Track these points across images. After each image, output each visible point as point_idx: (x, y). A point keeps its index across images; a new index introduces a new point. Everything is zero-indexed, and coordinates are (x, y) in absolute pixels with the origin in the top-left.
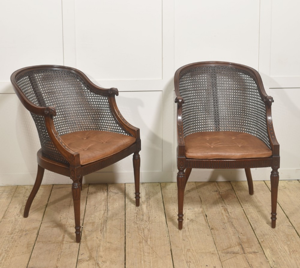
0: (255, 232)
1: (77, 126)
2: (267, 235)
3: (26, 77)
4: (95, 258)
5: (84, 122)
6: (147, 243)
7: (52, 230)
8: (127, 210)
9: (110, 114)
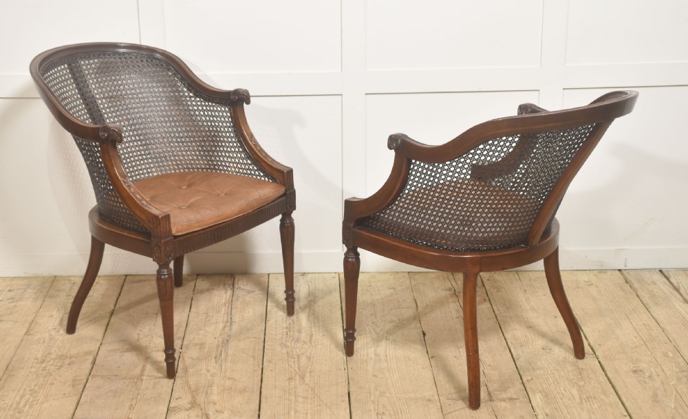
0: (517, 363)
1: (170, 163)
2: (540, 369)
3: (63, 67)
4: (202, 406)
5: (183, 156)
6: (304, 381)
7: (122, 356)
8: (271, 322)
9: (234, 140)
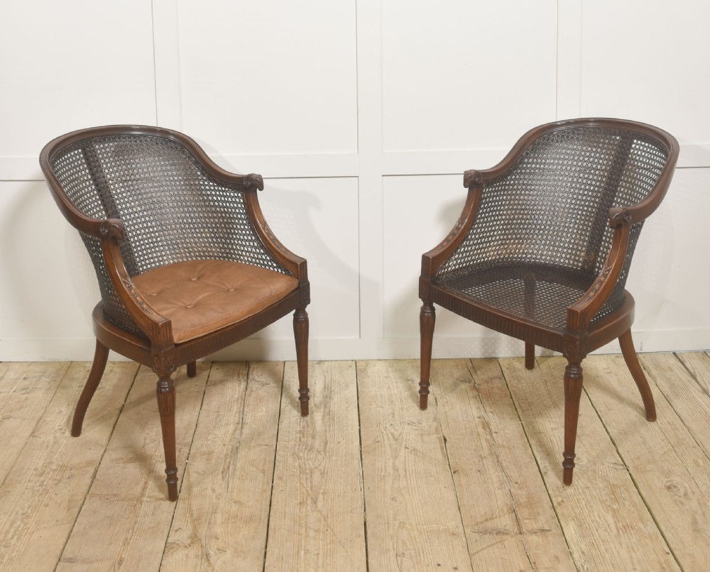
0: (545, 478)
3: (76, 152)
4: (203, 542)
5: (196, 243)
6: (317, 507)
9: (246, 227)
